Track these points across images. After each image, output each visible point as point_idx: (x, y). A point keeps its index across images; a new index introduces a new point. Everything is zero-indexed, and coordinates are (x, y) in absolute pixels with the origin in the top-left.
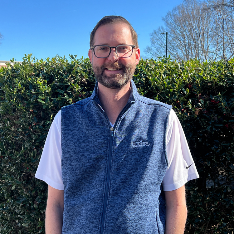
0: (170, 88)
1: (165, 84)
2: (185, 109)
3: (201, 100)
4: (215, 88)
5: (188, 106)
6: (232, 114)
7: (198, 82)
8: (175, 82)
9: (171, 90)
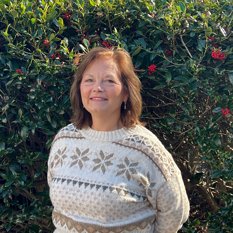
0: (32, 17)
1: (22, 9)
2: (57, 56)
3: (85, 41)
4: (111, 22)
5: (62, 50)
6: (136, 66)
7: (81, 10)
8: (41, 7)
9: (33, 20)
